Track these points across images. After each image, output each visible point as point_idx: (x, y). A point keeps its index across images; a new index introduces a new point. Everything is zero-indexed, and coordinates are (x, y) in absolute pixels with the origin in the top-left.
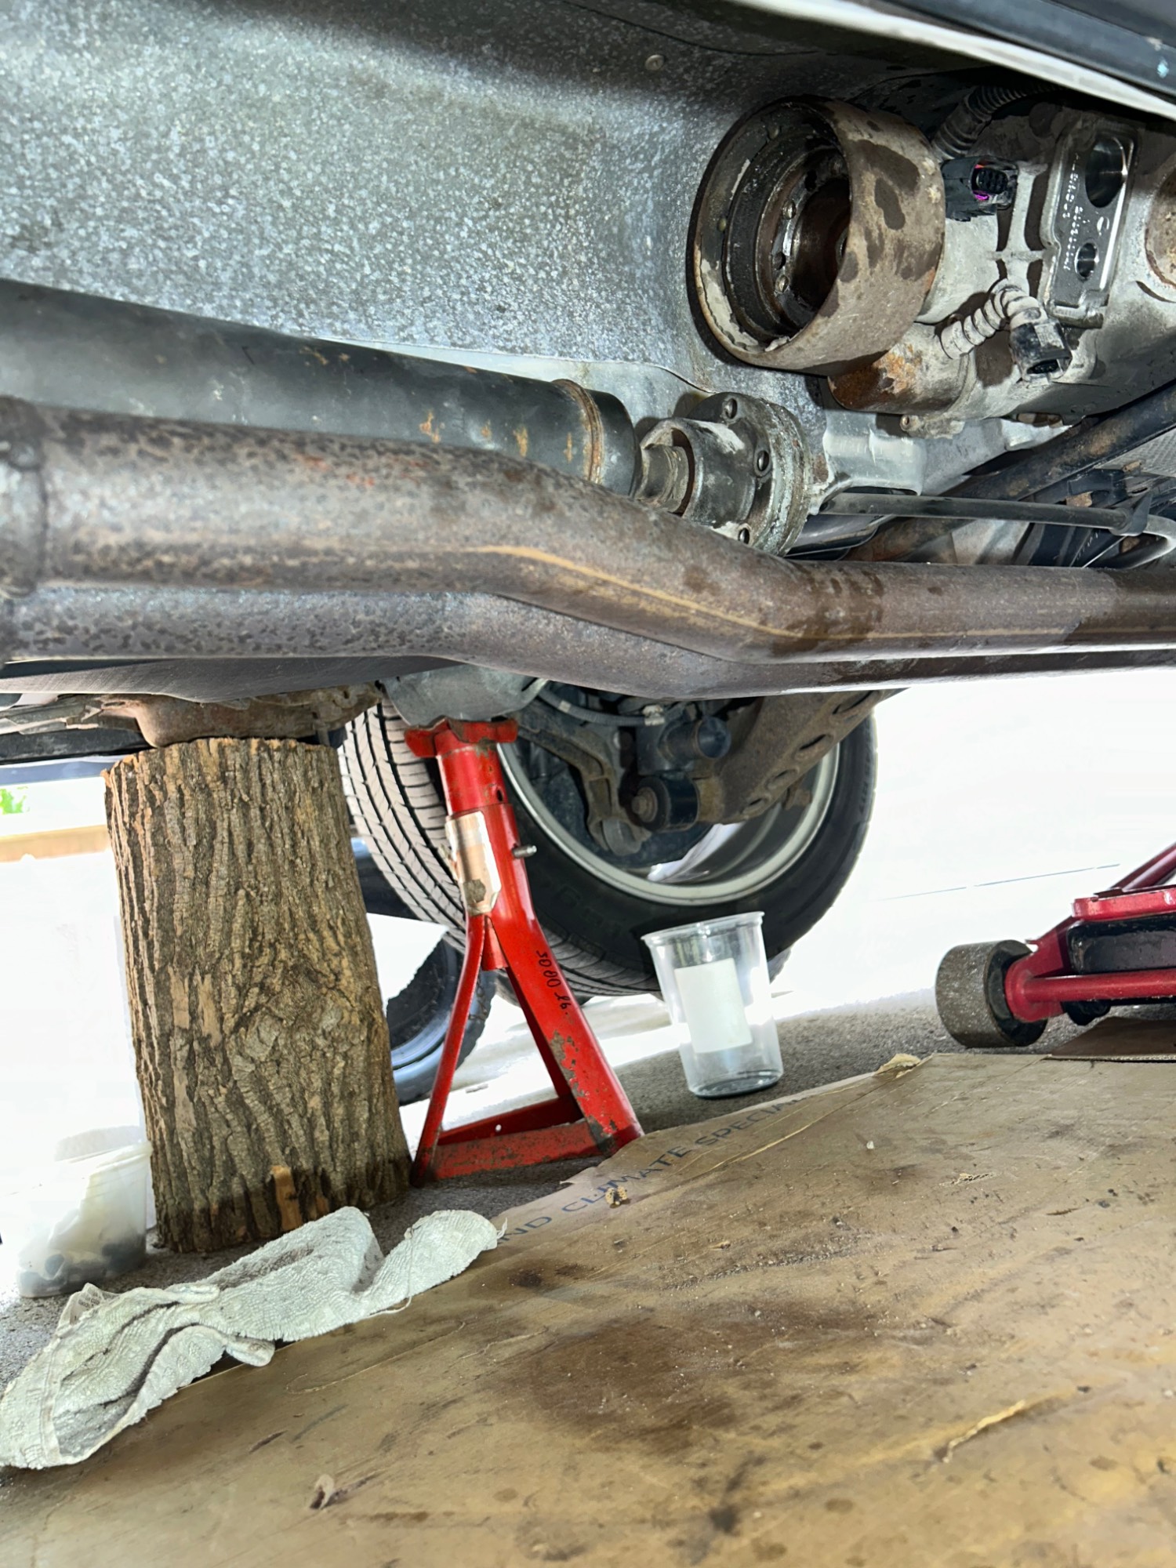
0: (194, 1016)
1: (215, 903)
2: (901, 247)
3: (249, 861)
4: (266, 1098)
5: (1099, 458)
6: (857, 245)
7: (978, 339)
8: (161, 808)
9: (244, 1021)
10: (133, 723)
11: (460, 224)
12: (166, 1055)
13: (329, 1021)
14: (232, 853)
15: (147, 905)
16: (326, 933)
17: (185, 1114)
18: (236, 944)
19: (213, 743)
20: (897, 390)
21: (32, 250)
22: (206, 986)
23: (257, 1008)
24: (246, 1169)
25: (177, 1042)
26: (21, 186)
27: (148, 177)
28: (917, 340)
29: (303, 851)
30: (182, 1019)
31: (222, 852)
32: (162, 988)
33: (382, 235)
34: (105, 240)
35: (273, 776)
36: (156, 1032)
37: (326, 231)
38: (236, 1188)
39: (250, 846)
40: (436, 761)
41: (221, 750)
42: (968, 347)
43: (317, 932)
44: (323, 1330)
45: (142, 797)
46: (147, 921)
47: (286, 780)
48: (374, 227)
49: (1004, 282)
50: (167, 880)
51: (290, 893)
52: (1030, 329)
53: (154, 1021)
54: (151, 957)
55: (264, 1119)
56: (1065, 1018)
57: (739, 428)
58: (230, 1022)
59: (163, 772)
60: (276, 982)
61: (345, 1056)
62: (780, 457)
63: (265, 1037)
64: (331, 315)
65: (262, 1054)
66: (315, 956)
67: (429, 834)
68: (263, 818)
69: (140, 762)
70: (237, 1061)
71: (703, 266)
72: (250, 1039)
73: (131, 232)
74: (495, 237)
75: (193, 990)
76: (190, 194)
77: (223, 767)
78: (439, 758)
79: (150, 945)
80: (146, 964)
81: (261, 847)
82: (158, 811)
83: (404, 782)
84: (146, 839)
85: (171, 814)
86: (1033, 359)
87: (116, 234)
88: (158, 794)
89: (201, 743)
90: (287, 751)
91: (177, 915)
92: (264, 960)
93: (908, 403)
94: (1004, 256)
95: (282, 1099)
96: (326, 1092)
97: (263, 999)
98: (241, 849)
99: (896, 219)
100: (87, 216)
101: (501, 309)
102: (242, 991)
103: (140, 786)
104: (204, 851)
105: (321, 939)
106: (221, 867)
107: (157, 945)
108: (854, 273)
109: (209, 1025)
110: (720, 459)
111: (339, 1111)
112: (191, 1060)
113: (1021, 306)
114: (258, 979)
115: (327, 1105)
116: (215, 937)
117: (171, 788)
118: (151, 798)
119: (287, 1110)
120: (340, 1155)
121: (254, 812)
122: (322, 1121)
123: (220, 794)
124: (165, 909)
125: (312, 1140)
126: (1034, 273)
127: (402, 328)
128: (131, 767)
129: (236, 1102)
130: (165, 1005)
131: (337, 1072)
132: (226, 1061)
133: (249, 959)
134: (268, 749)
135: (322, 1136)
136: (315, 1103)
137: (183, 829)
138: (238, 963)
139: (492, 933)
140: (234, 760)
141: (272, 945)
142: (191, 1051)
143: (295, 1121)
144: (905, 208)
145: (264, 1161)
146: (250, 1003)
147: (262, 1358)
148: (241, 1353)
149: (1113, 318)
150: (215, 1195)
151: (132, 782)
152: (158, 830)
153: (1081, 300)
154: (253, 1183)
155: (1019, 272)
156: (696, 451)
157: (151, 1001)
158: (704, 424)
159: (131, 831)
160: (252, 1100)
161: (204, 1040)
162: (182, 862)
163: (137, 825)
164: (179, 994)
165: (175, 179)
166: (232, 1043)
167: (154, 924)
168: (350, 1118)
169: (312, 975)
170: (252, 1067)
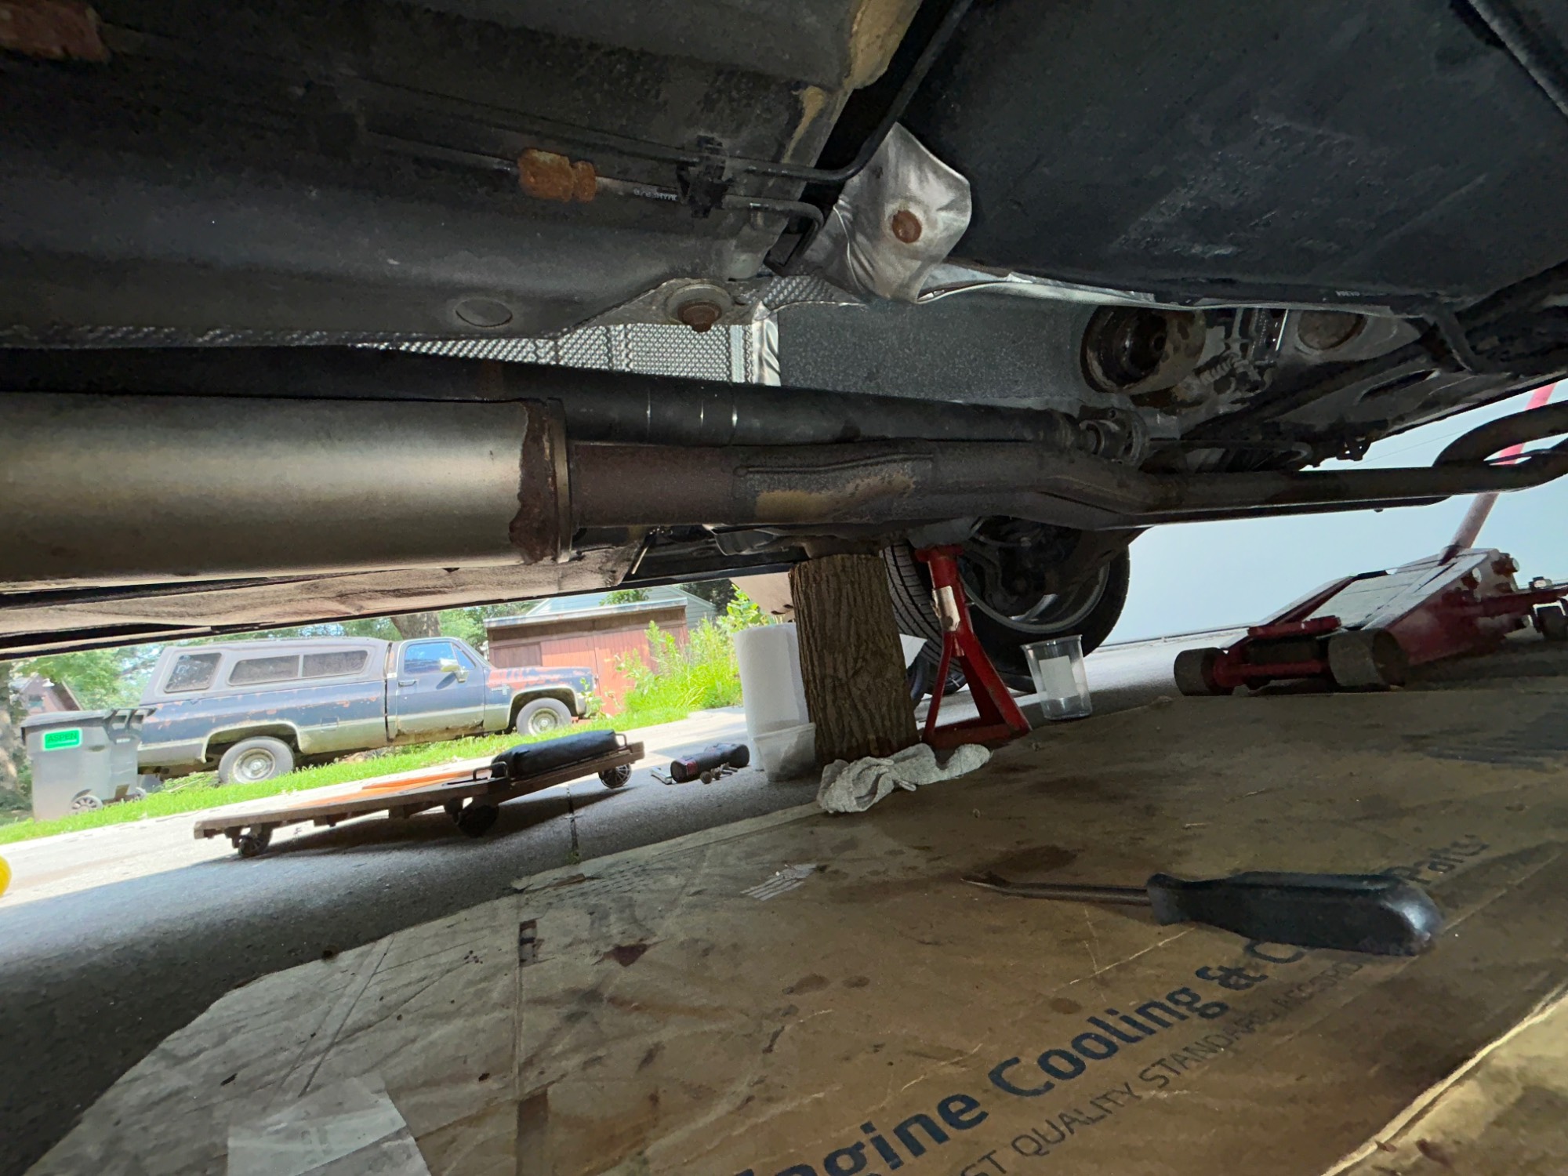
0: (835, 670)
1: (843, 623)
2: (1187, 346)
3: (855, 606)
4: (865, 706)
5: (1266, 418)
6: (1169, 347)
7: (1218, 377)
8: (819, 583)
9: (856, 673)
10: (802, 549)
11: (1001, 351)
12: (823, 687)
13: (889, 675)
14: (848, 603)
15: (814, 624)
16: (886, 638)
17: (831, 711)
18: (852, 640)
19: (839, 556)
20: (1179, 399)
21: (871, 381)
22: (840, 658)
23: (862, 667)
24: (858, 734)
25: (828, 681)
26: (867, 359)
27: (902, 350)
28: (1190, 379)
29: (875, 602)
30: (830, 671)
31: (845, 602)
32: (821, 658)
33: (975, 359)
34: (891, 375)
35: (863, 571)
36: (818, 677)
37: (957, 360)
38: (854, 743)
39: (855, 600)
40: (927, 565)
41: (843, 559)
42: (1212, 380)
43: (883, 638)
44: (931, 782)
45: (811, 579)
46: (814, 632)
47: (868, 571)
48: (972, 357)
49: (1228, 352)
50: (823, 613)
51: (871, 621)
52: (1245, 374)
53: (817, 671)
54: (816, 646)
55: (865, 715)
56: (1244, 686)
57: (1116, 422)
58: (851, 673)
59: (820, 568)
60: (868, 657)
61: (896, 691)
62: (1137, 433)
63: (864, 680)
64: (961, 392)
65: (863, 687)
66: (883, 647)
67: (914, 598)
68: (860, 587)
69: (810, 566)
70: (854, 690)
71: (1090, 354)
72: (859, 680)
73: (898, 370)
74: (1013, 355)
75: (835, 659)
76: (915, 354)
77: (844, 567)
78: (929, 563)
79: (815, 640)
80: (814, 648)
81: (859, 599)
82: (819, 585)
83: (903, 574)
84: (813, 596)
85: (824, 587)
86: (1248, 386)
87: (894, 372)
88: (818, 578)
89: (835, 556)
90: (868, 560)
91: (827, 628)
92: (863, 648)
93: (1184, 404)
94: (1230, 341)
95: (872, 706)
96: (889, 705)
97: (864, 664)
98: (852, 603)
99: (1185, 335)
100: (885, 367)
101: (1016, 382)
102: (856, 661)
103: (810, 575)
104: (838, 602)
105: (884, 640)
106: (844, 607)
107: (819, 640)
108: (1167, 357)
109: (841, 674)
110: (1109, 434)
111: (894, 714)
112: (834, 687)
113: (1240, 365)
114: (861, 655)
115: (889, 710)
116: (843, 637)
117: (824, 575)
118: (815, 579)
119: (874, 711)
120: (895, 732)
121: (856, 586)
122: (887, 717)
123: (843, 578)
124: (823, 626)
125: (883, 725)
126: (1244, 348)
127: (983, 393)
128: (805, 567)
129: (854, 707)
130: (822, 665)
131: (893, 697)
132: (849, 689)
133: (858, 647)
134: (861, 559)
135: (888, 723)
136: (884, 709)
137: (829, 593)
138: (853, 648)
139: (956, 641)
140: (848, 564)
141: (866, 641)
142: (834, 685)
143: (877, 716)
144: (1189, 330)
145: (864, 732)
146: (859, 665)
147: (913, 788)
148: (904, 785)
149: (1281, 363)
150: (845, 745)
151: (806, 574)
152: (819, 592)
153: (1267, 357)
154: (861, 741)
155: (1236, 347)
156: (1101, 433)
157: (816, 663)
158: (1102, 421)
159: (806, 594)
160: (860, 706)
161: (840, 680)
162: (829, 606)
163: (809, 591)
164: (828, 660)
165: (910, 350)
166: (852, 681)
167: (817, 631)
168: (898, 717)
169: (882, 655)
170: (859, 692)
